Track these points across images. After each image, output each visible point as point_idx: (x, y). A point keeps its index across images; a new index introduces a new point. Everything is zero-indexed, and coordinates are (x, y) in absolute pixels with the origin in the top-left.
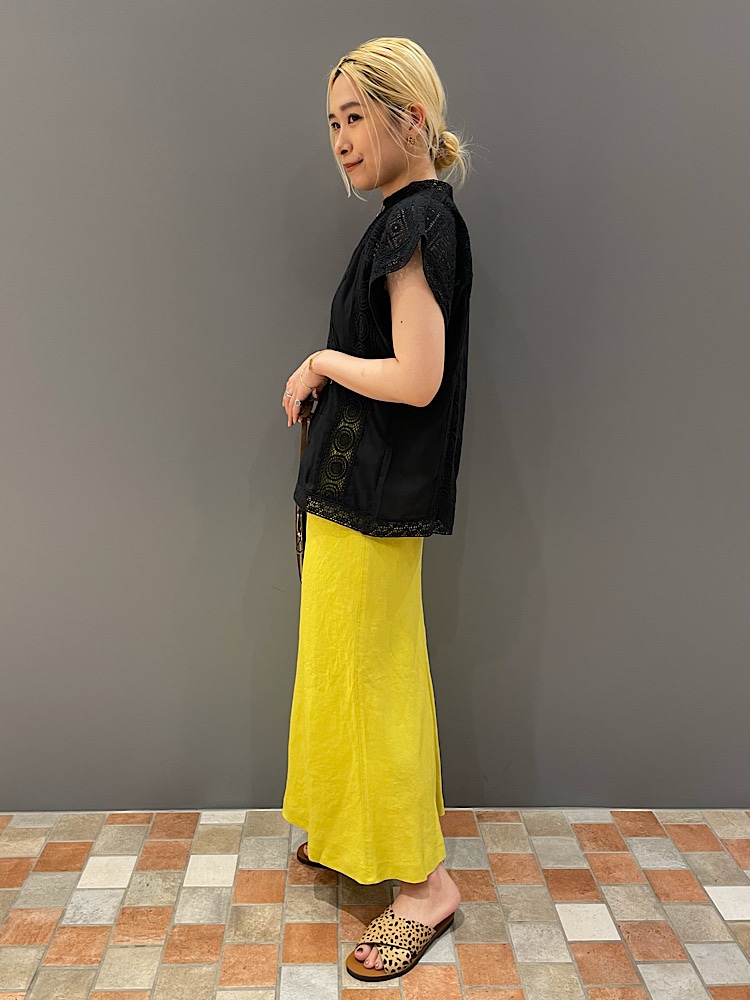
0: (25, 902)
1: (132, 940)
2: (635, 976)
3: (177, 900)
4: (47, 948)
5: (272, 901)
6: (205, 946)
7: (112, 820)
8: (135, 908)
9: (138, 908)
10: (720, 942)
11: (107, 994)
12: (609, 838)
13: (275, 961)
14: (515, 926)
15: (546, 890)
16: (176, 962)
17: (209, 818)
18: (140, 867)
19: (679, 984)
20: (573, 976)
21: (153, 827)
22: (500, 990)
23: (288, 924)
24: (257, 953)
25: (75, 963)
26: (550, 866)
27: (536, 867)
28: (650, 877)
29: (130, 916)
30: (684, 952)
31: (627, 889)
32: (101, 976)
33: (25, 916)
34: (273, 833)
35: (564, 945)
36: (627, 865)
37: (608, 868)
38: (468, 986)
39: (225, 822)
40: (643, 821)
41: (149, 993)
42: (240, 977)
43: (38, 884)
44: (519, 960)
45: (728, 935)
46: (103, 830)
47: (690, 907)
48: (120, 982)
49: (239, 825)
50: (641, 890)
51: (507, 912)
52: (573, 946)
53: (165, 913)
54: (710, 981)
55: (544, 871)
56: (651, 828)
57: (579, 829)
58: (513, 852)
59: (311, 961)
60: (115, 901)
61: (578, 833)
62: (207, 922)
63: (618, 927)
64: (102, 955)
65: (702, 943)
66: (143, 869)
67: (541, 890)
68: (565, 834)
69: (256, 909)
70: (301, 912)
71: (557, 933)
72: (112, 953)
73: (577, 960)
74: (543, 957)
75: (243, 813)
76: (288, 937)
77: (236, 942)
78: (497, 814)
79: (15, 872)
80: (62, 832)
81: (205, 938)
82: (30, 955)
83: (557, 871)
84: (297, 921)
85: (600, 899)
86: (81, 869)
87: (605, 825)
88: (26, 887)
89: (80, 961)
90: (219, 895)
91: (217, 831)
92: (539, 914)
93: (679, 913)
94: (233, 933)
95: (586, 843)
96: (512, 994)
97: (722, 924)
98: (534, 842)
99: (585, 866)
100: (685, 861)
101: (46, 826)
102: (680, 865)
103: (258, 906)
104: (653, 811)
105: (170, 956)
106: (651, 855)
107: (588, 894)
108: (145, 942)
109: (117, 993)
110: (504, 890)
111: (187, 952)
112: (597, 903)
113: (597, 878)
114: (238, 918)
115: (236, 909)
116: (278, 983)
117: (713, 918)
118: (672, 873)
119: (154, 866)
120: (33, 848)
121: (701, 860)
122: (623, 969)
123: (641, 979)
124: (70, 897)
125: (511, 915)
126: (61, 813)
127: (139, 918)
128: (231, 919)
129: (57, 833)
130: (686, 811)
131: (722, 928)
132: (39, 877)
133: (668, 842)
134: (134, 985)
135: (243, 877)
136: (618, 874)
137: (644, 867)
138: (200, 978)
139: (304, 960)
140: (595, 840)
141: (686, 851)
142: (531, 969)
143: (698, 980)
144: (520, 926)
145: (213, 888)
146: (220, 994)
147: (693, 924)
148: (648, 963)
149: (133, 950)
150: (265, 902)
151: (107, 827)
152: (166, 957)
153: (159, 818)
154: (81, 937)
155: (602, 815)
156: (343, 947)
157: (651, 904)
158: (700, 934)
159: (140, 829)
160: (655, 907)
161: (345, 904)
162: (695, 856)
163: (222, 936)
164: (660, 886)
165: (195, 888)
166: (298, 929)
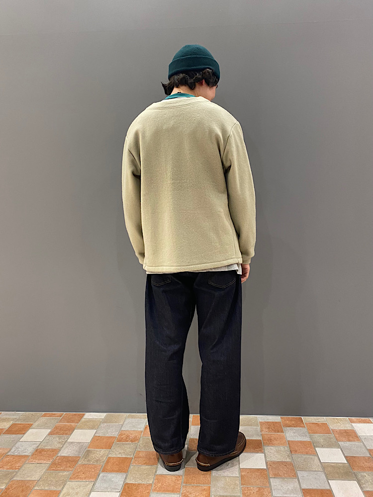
1: (37, 461)
2: (268, 483)
3: (63, 447)
5: (106, 448)
6: (69, 464)
7: (44, 415)
8: (42, 449)
9: (44, 449)
10: (316, 471)
11: (18, 481)
12: (276, 427)
13: (98, 471)
16: (53, 470)
17: (88, 416)
18: (50, 434)
19: (288, 487)
20: (237, 482)
21: (62, 419)
22: (200, 486)
23: (109, 457)
24: (91, 468)
25: (8, 469)
28: (290, 444)
29: (39, 452)
30: (296, 474)
31: (277, 448)
32: (18, 474)
34: (116, 422)
35: (237, 470)
36: (281, 438)
37: (271, 439)
38: (185, 484)
39: (95, 417)
40: (295, 421)
41: (36, 481)
42: (80, 476)
43: (3, 439)
45: (320, 468)
46: (39, 419)
47: (305, 456)
48: (25, 477)
49: (101, 419)
50: (284, 449)
52: (242, 470)
53: (55, 451)
54: (304, 486)
56: (300, 424)
57: (263, 424)
59: (115, 471)
60: (35, 446)
61: (261, 425)
62: (73, 455)
63: (266, 463)
64: (21, 467)
65: (306, 471)
69: (97, 451)
70: (117, 453)
71: (236, 465)
72: (27, 466)
73: (242, 476)
74: (225, 474)
75: (105, 414)
76: (108, 462)
77: (83, 463)
80: (21, 420)
81: (70, 461)
84: (114, 456)
85: (262, 452)
86: (24, 434)
87: (276, 422)
89: (10, 468)
90: (82, 445)
91: (90, 421)
93: (299, 459)
94: (83, 460)
95: (264, 429)
96: (205, 488)
99: (260, 438)
100: (311, 437)
101: (15, 417)
102: (307, 439)
104: (302, 418)
105: (52, 468)
106: (292, 435)
107: (257, 449)
108: (42, 462)
109: (22, 481)
111: (59, 466)
112: (260, 453)
113: (264, 443)
114: (88, 454)
115: (88, 451)
116: (96, 479)
117: (316, 461)
118: (301, 442)
119: (57, 433)
120: (6, 425)
121: (318, 437)
122: (262, 480)
123: (270, 484)
124: (15, 444)
126: (24, 412)
127: (43, 453)
128: (84, 455)
129: (18, 420)
130: (318, 417)
131: (319, 465)
132: (5, 436)
133: (305, 430)
134: (31, 478)
135: (95, 439)
136: (275, 442)
137: (289, 439)
138: (62, 476)
139: (112, 471)
140: (269, 428)
141: (312, 433)
143: (298, 486)
145: (81, 443)
146: (68, 482)
147: (304, 463)
148: (276, 478)
149: (36, 465)
150: (103, 448)
151: (41, 418)
152: (49, 468)
153: (66, 415)
154: (14, 459)
155: (277, 419)
156: (132, 467)
157: (287, 454)
158: (306, 467)
159: (56, 419)
160: (288, 456)
161: (139, 450)
162: (316, 435)
163: (78, 461)
164: (293, 447)
165: (72, 442)
166: (113, 459)
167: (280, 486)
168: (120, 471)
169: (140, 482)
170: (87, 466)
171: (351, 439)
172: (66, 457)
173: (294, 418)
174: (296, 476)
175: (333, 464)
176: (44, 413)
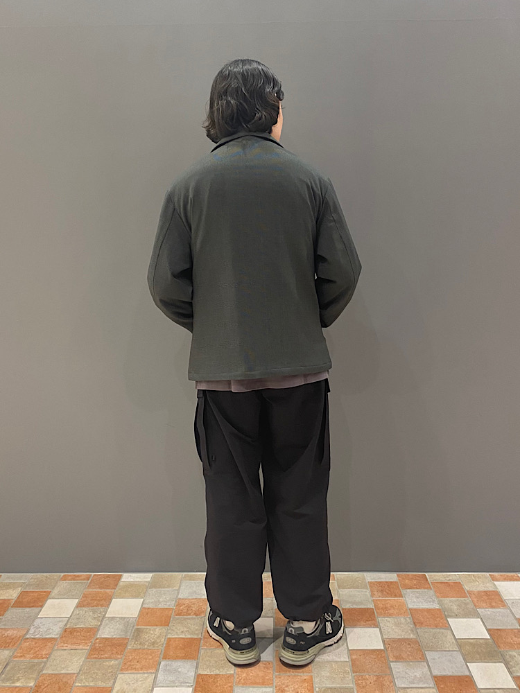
1: (69, 646)
2: (387, 669)
3: (101, 624)
4: (16, 650)
5: (161, 625)
6: (115, 649)
7: (64, 578)
8: (73, 628)
9: (75, 628)
10: (449, 651)
12: (392, 590)
13: (157, 658)
16: (96, 658)
17: (127, 577)
18: (80, 605)
19: (415, 674)
20: (347, 669)
21: (90, 583)
22: (297, 676)
23: (170, 639)
24: (147, 654)
25: (31, 658)
26: (347, 606)
28: (413, 612)
29: (70, 633)
30: (424, 656)
31: (396, 620)
32: (48, 665)
34: (168, 587)
35: (346, 651)
36: (399, 605)
37: (386, 608)
38: (277, 674)
39: (138, 580)
40: (417, 579)
41: (76, 674)
42: (134, 666)
45: (456, 646)
46: (58, 584)
47: (434, 630)
48: (59, 669)
49: (147, 582)
50: (405, 621)
52: (351, 652)
53: (93, 631)
54: (436, 673)
56: (423, 584)
57: (373, 585)
59: (180, 658)
60: (62, 625)
61: (371, 587)
62: (117, 637)
63: (384, 641)
64: (50, 655)
65: (437, 651)
66: (81, 607)
68: (364, 588)
69: (150, 630)
70: (179, 632)
71: (343, 644)
73: (352, 660)
74: (330, 658)
75: (151, 575)
76: (168, 645)
77: (135, 648)
80: (32, 585)
81: (116, 646)
82: (5, 654)
83: (351, 610)
84: (176, 636)
85: (376, 625)
86: (42, 606)
87: (391, 582)
88: (6, 616)
89: (35, 657)
90: (128, 622)
91: (132, 585)
93: (426, 634)
94: (133, 643)
95: (376, 593)
96: (306, 678)
97: (454, 641)
98: (340, 593)
99: (372, 606)
100: (439, 602)
101: (22, 581)
102: (436, 606)
103: (152, 628)
104: (426, 574)
105: (92, 655)
106: (416, 600)
107: (369, 622)
108: (77, 647)
109: (56, 674)
111: (102, 653)
112: (374, 627)
113: (377, 613)
114: (138, 635)
115: (138, 630)
116: (157, 670)
117: (449, 637)
118: (428, 610)
119: (89, 605)
121: (451, 603)
122: (380, 665)
123: (391, 671)
124: (33, 622)
127: (75, 634)
128: (133, 636)
129: (28, 585)
130: (448, 574)
131: (453, 643)
133: (432, 592)
134: (67, 670)
135: (145, 613)
136: (392, 611)
137: (411, 606)
138: (109, 667)
139: (177, 658)
140: (382, 591)
141: (442, 597)
142: (321, 665)
143: (428, 672)
145: (125, 618)
146: (120, 676)
147: (434, 640)
148: (398, 662)
149: (69, 651)
150: (157, 626)
152: (89, 656)
154: (37, 645)
155: (392, 577)
156: (202, 651)
157: (409, 628)
158: (437, 646)
159: (82, 583)
160: (412, 631)
162: (447, 601)
163: (126, 645)
164: (418, 618)
165: (112, 618)
166: (175, 641)
167: (404, 673)
168: (186, 657)
169: (217, 672)
170: (140, 651)
171: (494, 604)
172: (109, 639)
173: (416, 575)
174: (424, 659)
175: (472, 641)
176: (63, 574)
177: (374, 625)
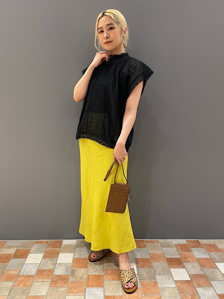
0: (9, 268)
1: (41, 280)
2: (195, 292)
3: (55, 267)
4: (15, 282)
5: (84, 268)
6: (63, 282)
7: (36, 243)
8: (42, 270)
9: (43, 270)
10: (221, 280)
11: (32, 297)
12: (186, 248)
13: (84, 287)
14: (158, 276)
15: (167, 264)
16: (54, 287)
17: (65, 242)
18: (44, 257)
19: (209, 293)
20: (176, 292)
21: (48, 245)
22: (154, 296)
23: (88, 275)
24: (79, 284)
25: (23, 287)
26: (168, 257)
27: (164, 257)
28: (199, 260)
29: (41, 273)
30: (210, 283)
31: (192, 264)
32: (31, 291)
33: (9, 272)
35: (173, 282)
36: (192, 257)
37: (186, 258)
38: (144, 295)
39: (70, 243)
40: (196, 243)
41: (45, 296)
42: (74, 291)
43: (13, 262)
44: (159, 286)
46: (34, 246)
47: (211, 270)
48: (37, 293)
49: (74, 244)
50: (196, 264)
51: (155, 271)
52: (176, 282)
53: (51, 271)
54: (219, 293)
55: (166, 258)
56: (198, 245)
57: (177, 245)
58: (157, 252)
59: (95, 287)
60: (36, 268)
61: (176, 247)
62: (64, 274)
63: (190, 276)
64: (31, 284)
65: (216, 281)
66: (45, 258)
67: (166, 264)
68: (172, 247)
70: (92, 271)
71: (171, 278)
72: (35, 284)
73: (178, 287)
74: (167, 285)
75: (76, 240)
76: (88, 279)
77: (73, 280)
78: (152, 241)
79: (6, 258)
80: (21, 246)
81: (63, 279)
82: (10, 284)
83: (170, 259)
84: (92, 274)
86: (26, 258)
87: (184, 244)
88: (10, 263)
89: (25, 286)
90: (68, 266)
91: (67, 246)
92: (165, 272)
93: (208, 271)
94: (72, 278)
95: (179, 250)
96: (158, 297)
97: (221, 275)
98: (163, 250)
99: (179, 257)
100: (209, 255)
101: (17, 244)
102: (208, 257)
103: (80, 269)
104: (199, 240)
106: (198, 253)
107: (180, 265)
108: (45, 280)
109: (35, 296)
110: (154, 264)
111: (57, 283)
112: (183, 268)
113: (183, 260)
114: (73, 273)
115: (73, 270)
116: (85, 293)
117: (218, 273)
118: (206, 259)
119: (48, 257)
120: (12, 251)
121: (214, 255)
122: (191, 289)
123: (197, 292)
124: (23, 266)
125: (157, 272)
126: (21, 241)
127: (43, 273)
128: (71, 273)
130: (209, 240)
131: (221, 276)
132: (13, 260)
133: (204, 250)
134: (41, 294)
135: (75, 260)
136: (189, 259)
137: (197, 257)
138: (61, 292)
139: (93, 286)
140: (182, 249)
141: (209, 252)
142: (163, 289)
143: (215, 292)
144: (160, 276)
145: (66, 264)
146: (67, 297)
147: (213, 275)
148: (199, 287)
149: (41, 283)
150: (82, 268)
151: (35, 245)
152: (51, 285)
153: (50, 242)
154: (25, 279)
155: (183, 241)
156: (105, 282)
157: (199, 269)
158: (215, 278)
159: (45, 245)
160: (201, 270)
161: (106, 268)
162: (212, 254)
163: (68, 279)
164: (202, 263)
165: (61, 263)
166: (91, 276)
167: (204, 293)
168: (98, 286)
169: (114, 294)
170: (75, 282)
172: (60, 275)
173: (194, 241)
174: (211, 286)
176: (35, 240)
177: (183, 267)
